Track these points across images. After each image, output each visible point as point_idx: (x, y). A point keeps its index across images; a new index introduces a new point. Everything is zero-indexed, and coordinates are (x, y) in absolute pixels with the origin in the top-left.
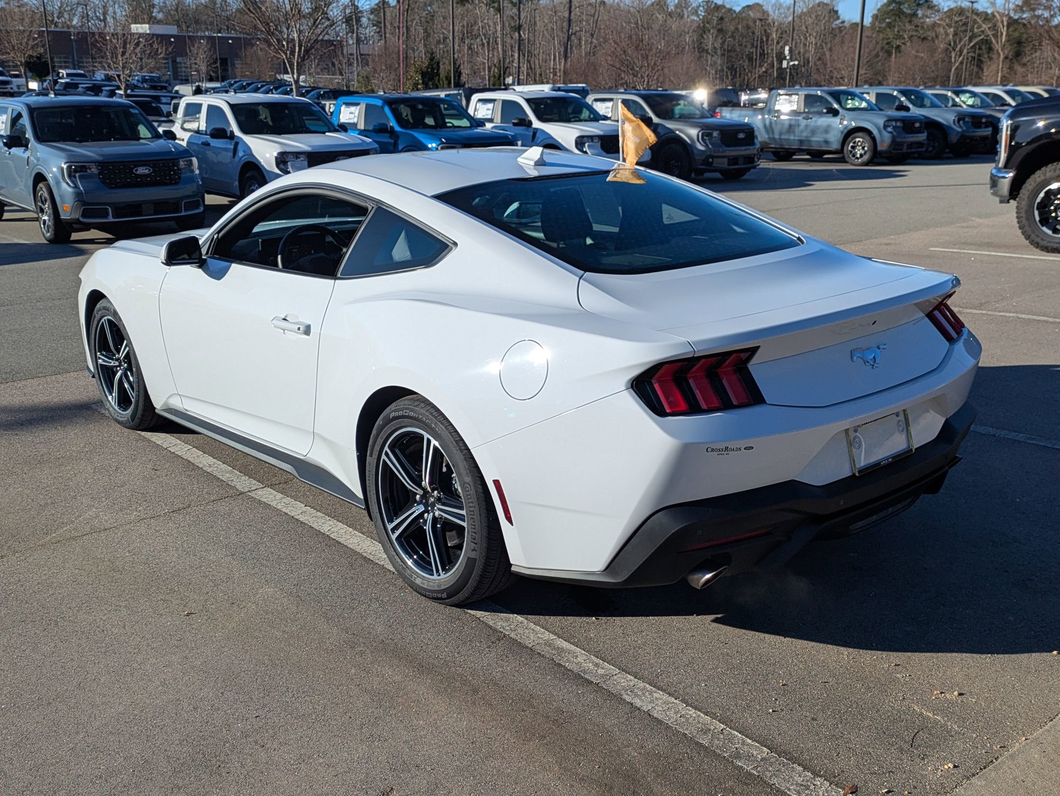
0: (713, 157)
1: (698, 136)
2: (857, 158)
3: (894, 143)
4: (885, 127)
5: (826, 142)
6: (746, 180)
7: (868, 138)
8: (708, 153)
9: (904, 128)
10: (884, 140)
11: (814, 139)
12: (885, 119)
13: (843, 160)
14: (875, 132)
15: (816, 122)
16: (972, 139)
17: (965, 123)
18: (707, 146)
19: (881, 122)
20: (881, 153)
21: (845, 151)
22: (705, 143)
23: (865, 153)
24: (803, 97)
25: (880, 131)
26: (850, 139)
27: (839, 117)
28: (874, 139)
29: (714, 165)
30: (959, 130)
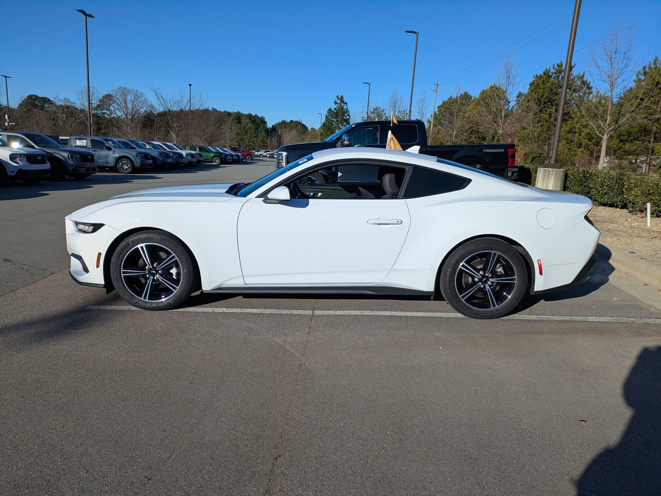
0: (78, 167)
1: (68, 156)
2: (125, 170)
3: (142, 164)
4: (137, 156)
5: (107, 162)
6: (89, 180)
7: (129, 161)
8: (76, 165)
9: (144, 157)
10: (137, 162)
11: (100, 161)
12: (136, 153)
13: (117, 171)
14: (132, 158)
15: (100, 153)
16: (166, 163)
17: (163, 156)
18: (74, 161)
19: (135, 154)
20: (137, 168)
21: (118, 167)
22: (73, 160)
23: (129, 168)
24: (90, 141)
25: (135, 158)
26: (120, 161)
27: (112, 150)
28: (132, 161)
29: (79, 171)
30: (161, 159)
